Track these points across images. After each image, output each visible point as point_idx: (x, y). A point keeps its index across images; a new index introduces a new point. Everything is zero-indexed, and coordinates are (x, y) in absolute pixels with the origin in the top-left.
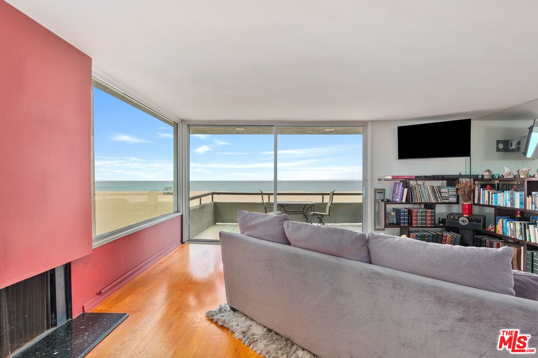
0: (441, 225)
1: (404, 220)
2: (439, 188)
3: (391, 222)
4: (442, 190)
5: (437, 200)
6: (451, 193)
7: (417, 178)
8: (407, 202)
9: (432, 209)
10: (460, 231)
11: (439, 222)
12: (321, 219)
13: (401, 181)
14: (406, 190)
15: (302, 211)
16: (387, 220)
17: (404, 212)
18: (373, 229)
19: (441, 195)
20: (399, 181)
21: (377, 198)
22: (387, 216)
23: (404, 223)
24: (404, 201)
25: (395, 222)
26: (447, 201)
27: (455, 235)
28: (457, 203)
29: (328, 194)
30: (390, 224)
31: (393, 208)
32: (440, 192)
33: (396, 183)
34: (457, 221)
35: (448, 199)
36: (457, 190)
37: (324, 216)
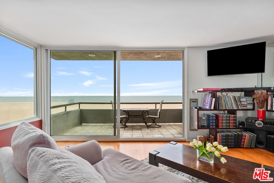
0: (241, 126)
1: (213, 123)
2: (239, 98)
3: (203, 125)
4: (241, 100)
5: (238, 107)
6: (248, 102)
7: (223, 90)
8: (215, 109)
9: (234, 114)
10: (255, 131)
11: (239, 124)
12: (154, 121)
13: (210, 93)
14: (214, 99)
15: (141, 115)
16: (199, 122)
17: (213, 117)
18: (189, 129)
19: (241, 103)
20: (209, 93)
21: (192, 106)
22: (199, 120)
23: (213, 126)
24: (212, 108)
25: (206, 125)
26: (245, 108)
27: (252, 134)
28: (253, 109)
29: (159, 103)
30: (202, 126)
31: (204, 114)
32: (240, 101)
33: (207, 94)
34: (254, 124)
35: (246, 106)
36: (254, 99)
37: (156, 118)
